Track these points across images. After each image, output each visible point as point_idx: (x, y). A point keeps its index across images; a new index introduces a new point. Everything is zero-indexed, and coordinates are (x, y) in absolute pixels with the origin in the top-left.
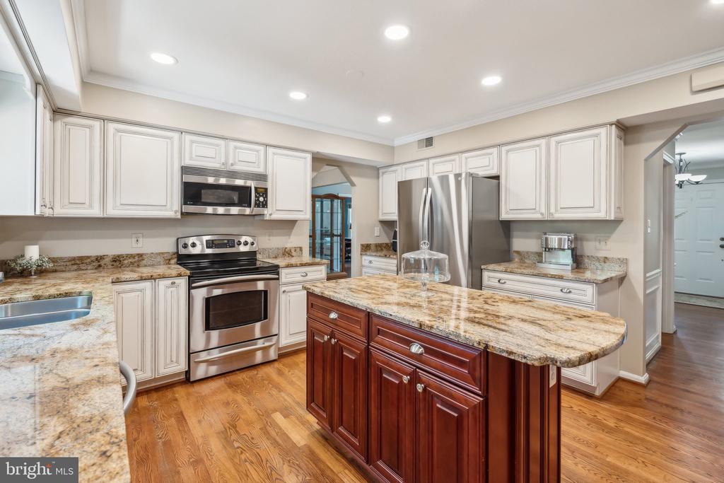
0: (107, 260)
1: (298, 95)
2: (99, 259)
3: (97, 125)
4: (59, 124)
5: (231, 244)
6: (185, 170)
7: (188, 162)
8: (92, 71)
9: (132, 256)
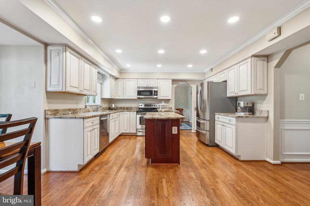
0: (125, 108)
1: (159, 66)
2: (124, 108)
3: (122, 80)
4: (117, 81)
5: (151, 105)
6: (138, 88)
7: (139, 86)
8: (121, 70)
9: (130, 107)
